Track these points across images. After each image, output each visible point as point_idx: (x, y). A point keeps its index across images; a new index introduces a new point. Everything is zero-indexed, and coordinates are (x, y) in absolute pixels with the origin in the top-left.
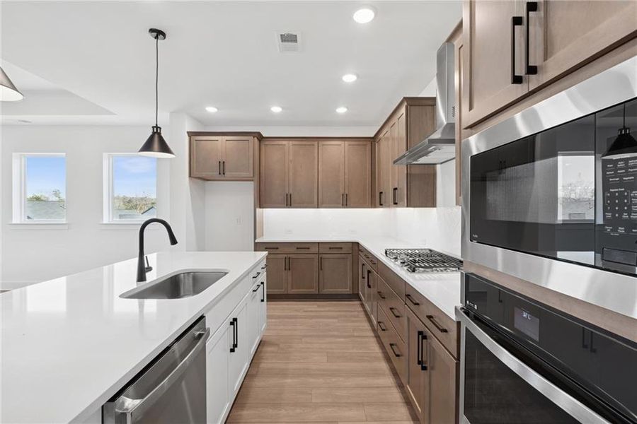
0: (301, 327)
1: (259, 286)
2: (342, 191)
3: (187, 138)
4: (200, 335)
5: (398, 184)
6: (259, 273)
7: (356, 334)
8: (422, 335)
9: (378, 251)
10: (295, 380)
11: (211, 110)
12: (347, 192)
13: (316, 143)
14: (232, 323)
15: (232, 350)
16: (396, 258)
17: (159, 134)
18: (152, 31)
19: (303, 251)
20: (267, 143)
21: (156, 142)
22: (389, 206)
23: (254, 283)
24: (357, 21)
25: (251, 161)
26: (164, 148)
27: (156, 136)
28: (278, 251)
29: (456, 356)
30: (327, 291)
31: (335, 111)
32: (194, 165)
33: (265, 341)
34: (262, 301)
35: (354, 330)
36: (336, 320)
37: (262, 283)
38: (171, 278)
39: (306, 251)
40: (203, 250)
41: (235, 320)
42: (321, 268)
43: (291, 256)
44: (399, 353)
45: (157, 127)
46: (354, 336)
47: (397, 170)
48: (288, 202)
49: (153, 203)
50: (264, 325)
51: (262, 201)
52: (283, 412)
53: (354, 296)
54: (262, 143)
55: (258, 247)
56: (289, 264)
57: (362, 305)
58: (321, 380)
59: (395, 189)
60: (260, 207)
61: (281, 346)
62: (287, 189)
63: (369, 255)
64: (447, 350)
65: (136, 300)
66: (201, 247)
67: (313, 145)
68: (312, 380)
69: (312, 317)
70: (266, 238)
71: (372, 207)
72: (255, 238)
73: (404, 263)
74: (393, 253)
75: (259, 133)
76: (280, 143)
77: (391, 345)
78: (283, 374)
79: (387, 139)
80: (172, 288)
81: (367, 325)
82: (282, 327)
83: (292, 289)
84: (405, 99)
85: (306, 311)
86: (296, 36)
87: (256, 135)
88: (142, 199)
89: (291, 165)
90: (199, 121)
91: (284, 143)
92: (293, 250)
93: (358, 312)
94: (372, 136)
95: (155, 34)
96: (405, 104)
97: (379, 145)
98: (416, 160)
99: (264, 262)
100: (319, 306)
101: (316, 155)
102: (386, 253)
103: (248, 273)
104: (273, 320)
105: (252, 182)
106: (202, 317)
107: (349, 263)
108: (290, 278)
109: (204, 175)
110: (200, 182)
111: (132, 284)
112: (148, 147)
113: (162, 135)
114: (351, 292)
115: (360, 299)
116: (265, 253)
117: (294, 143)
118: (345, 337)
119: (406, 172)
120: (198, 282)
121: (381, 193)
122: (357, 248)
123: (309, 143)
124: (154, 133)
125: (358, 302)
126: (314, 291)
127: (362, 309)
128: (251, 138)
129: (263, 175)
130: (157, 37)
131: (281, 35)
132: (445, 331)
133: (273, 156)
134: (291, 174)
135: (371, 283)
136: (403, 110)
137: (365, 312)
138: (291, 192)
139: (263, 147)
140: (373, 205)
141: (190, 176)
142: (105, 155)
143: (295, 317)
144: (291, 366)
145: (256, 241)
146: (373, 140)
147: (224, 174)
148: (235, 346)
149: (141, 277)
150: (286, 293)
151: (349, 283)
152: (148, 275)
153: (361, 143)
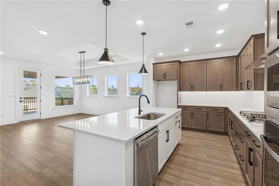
0: (196, 142)
1: (178, 121)
2: (219, 83)
3: (152, 66)
4: (157, 131)
5: (250, 79)
6: (178, 117)
7: (224, 150)
8: (251, 150)
9: (236, 112)
10: (192, 160)
11: (161, 54)
12: (222, 83)
13: (205, 62)
14: (167, 132)
15: (167, 141)
16: (245, 115)
17: (144, 67)
18: (142, 33)
19: (199, 110)
20: (183, 64)
21: (143, 70)
22: (245, 90)
23: (176, 120)
24: (220, 9)
25: (176, 72)
26: (146, 72)
27: (143, 68)
28: (187, 109)
29: (262, 158)
30: (210, 129)
31: (215, 46)
32: (155, 75)
33: (180, 144)
34: (179, 128)
35: (223, 148)
36: (214, 142)
37: (179, 121)
38: (148, 115)
39: (201, 110)
40: (158, 107)
41: (168, 131)
42: (207, 118)
43: (192, 112)
44: (243, 160)
45: (143, 65)
46: (223, 151)
47: (249, 72)
48: (192, 89)
49: (140, 90)
50: (180, 138)
51: (181, 88)
52: (186, 169)
53: (225, 133)
54: (181, 64)
55: (179, 107)
56: (192, 115)
57: (230, 138)
58: (203, 163)
59: (248, 81)
60: (180, 91)
61: (187, 147)
62: (192, 83)
63: (232, 114)
64: (260, 155)
65: (138, 119)
66: (157, 106)
67: (204, 63)
68: (199, 162)
69: (202, 139)
70: (182, 104)
71: (236, 91)
72: (178, 104)
73: (248, 117)
74: (243, 113)
75: (179, 61)
76: (188, 63)
77: (240, 156)
78: (187, 157)
79: (244, 56)
80: (148, 117)
81: (231, 147)
82: (188, 141)
83: (194, 126)
84: (252, 36)
85: (200, 136)
86: (192, 22)
87: (178, 61)
88: (137, 88)
89: (193, 73)
90: (156, 58)
91: (190, 63)
92: (194, 109)
93: (227, 141)
94: (237, 55)
95: (143, 34)
96: (253, 38)
97: (241, 59)
98: (258, 67)
99: (180, 113)
100: (206, 135)
101: (206, 67)
102: (240, 113)
103: (173, 115)
104: (184, 137)
105: (176, 81)
106: (157, 126)
107: (223, 117)
108: (193, 122)
109: (158, 79)
110: (157, 81)
111: (137, 115)
112: (141, 72)
113: (145, 67)
114: (224, 132)
115: (229, 135)
116: (181, 109)
117: (195, 63)
118: (218, 150)
119: (253, 73)
120: (156, 116)
121: (241, 83)
122: (227, 110)
123: (202, 62)
124: (143, 67)
125: (228, 137)
126: (204, 128)
127: (229, 140)
128: (176, 63)
129: (181, 78)
130: (143, 35)
131: (186, 23)
132: (259, 147)
133: (186, 69)
134: (193, 76)
135: (233, 127)
136: (252, 41)
137: (231, 141)
138: (193, 84)
139: (181, 66)
140: (237, 89)
141: (153, 79)
142: (127, 74)
143: (195, 138)
144: (190, 155)
145: (178, 105)
146: (238, 57)
147: (165, 78)
148: (168, 140)
149: (140, 113)
150: (191, 127)
151: (223, 126)
152: (141, 113)
153: (230, 59)
